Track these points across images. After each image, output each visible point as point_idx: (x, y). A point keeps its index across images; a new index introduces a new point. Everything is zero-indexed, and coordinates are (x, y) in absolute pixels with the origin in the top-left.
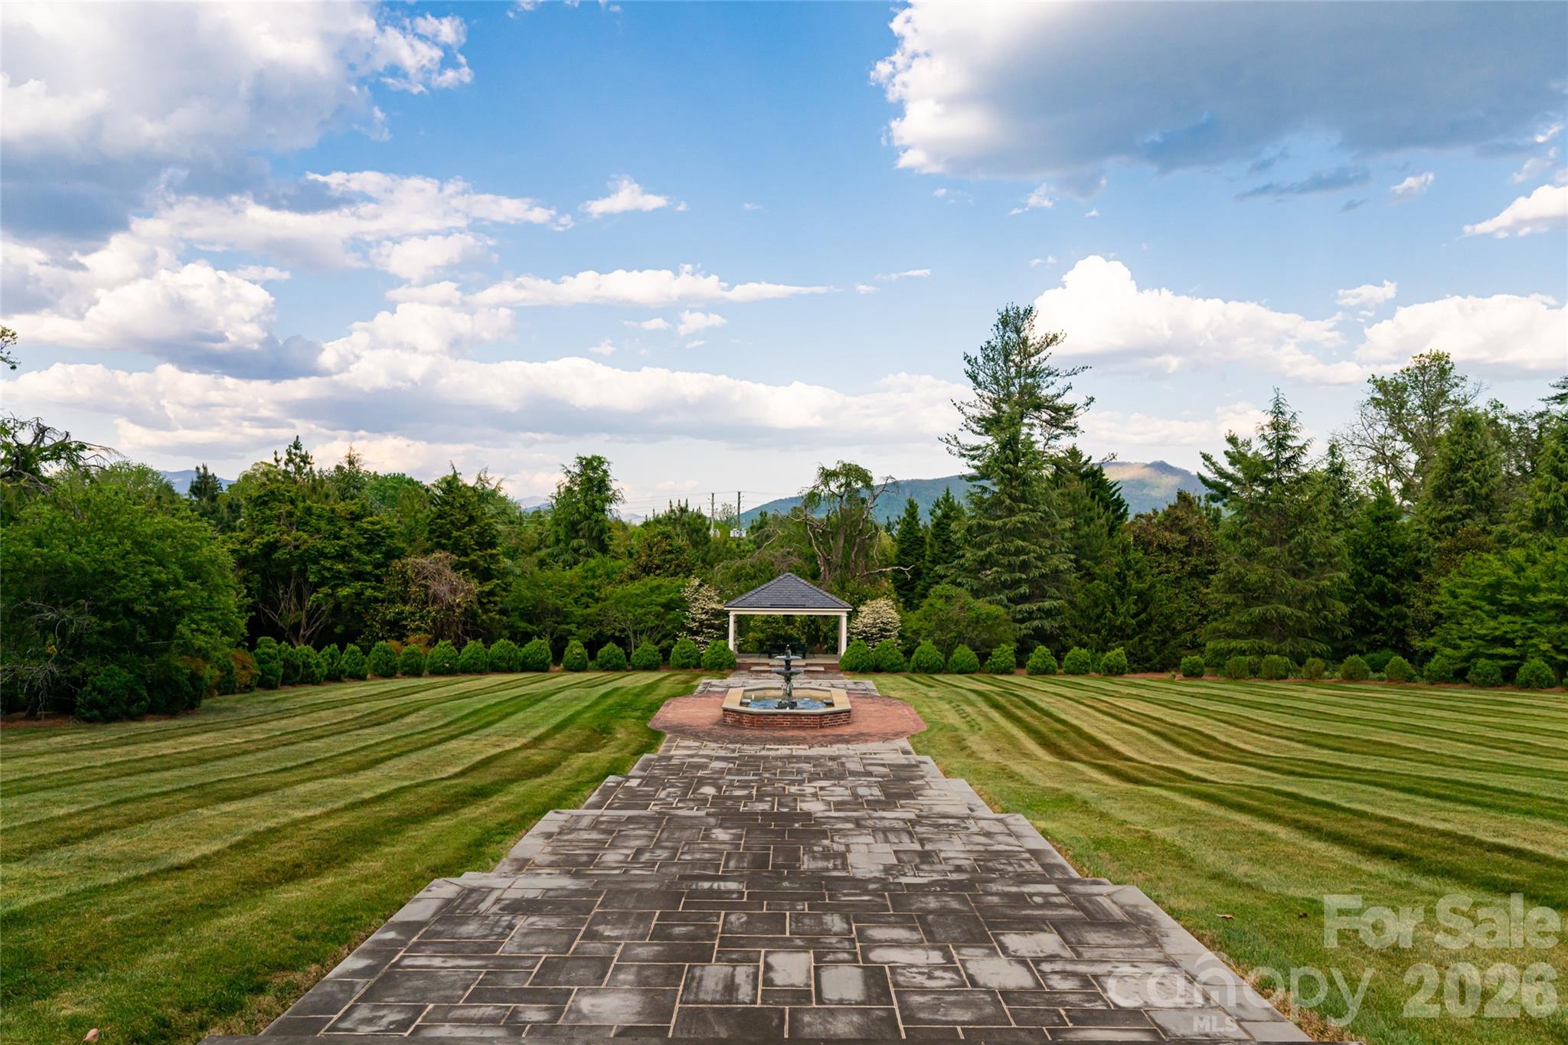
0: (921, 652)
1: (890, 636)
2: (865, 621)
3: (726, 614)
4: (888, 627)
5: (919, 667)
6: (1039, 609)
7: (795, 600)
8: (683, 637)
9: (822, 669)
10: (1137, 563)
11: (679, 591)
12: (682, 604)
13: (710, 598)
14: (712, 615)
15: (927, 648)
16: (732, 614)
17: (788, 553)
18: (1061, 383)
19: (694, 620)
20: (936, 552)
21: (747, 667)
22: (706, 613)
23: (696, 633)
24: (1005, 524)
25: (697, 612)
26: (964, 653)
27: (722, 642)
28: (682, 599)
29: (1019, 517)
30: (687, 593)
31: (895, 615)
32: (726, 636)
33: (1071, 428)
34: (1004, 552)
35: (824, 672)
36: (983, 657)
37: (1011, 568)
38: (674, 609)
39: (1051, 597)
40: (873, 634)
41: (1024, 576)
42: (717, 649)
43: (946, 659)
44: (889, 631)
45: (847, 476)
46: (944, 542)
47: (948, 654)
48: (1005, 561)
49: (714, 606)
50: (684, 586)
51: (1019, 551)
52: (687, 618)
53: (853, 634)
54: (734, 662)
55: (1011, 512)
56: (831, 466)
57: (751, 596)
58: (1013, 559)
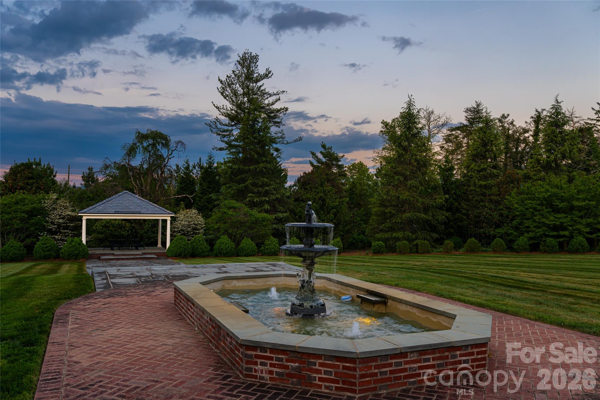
0: (221, 243)
1: (199, 233)
2: (183, 223)
3: (80, 219)
4: (198, 227)
5: (220, 253)
6: (276, 219)
7: (132, 209)
8: (44, 237)
9: (155, 256)
10: (329, 192)
11: (40, 202)
12: (43, 212)
13: (66, 208)
14: (68, 219)
15: (225, 241)
16: (84, 218)
17: (115, 185)
18: (271, 99)
19: (53, 223)
20: (205, 188)
21: (98, 257)
22: (63, 218)
23: (55, 233)
24: (256, 169)
25: (55, 217)
26: (247, 243)
27: (76, 239)
28: (43, 209)
29: (262, 165)
30: (47, 204)
31: (202, 219)
32: (80, 235)
33: (279, 123)
34: (255, 185)
35: (157, 258)
36: (258, 245)
37: (259, 194)
38: (36, 216)
39: (280, 212)
40: (188, 232)
41: (267, 199)
42: (73, 244)
43: (236, 247)
44: (198, 230)
45: (154, 138)
46: (209, 182)
47: (238, 244)
48: (256, 190)
49: (69, 213)
50: (44, 199)
51: (264, 185)
52: (47, 222)
53: (175, 232)
54: (87, 254)
55: (257, 162)
56: (144, 131)
57: (100, 206)
58: (260, 189)
